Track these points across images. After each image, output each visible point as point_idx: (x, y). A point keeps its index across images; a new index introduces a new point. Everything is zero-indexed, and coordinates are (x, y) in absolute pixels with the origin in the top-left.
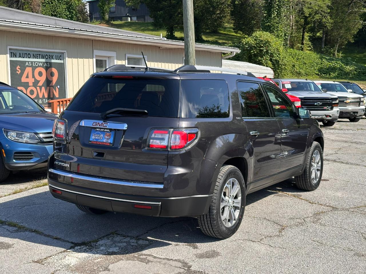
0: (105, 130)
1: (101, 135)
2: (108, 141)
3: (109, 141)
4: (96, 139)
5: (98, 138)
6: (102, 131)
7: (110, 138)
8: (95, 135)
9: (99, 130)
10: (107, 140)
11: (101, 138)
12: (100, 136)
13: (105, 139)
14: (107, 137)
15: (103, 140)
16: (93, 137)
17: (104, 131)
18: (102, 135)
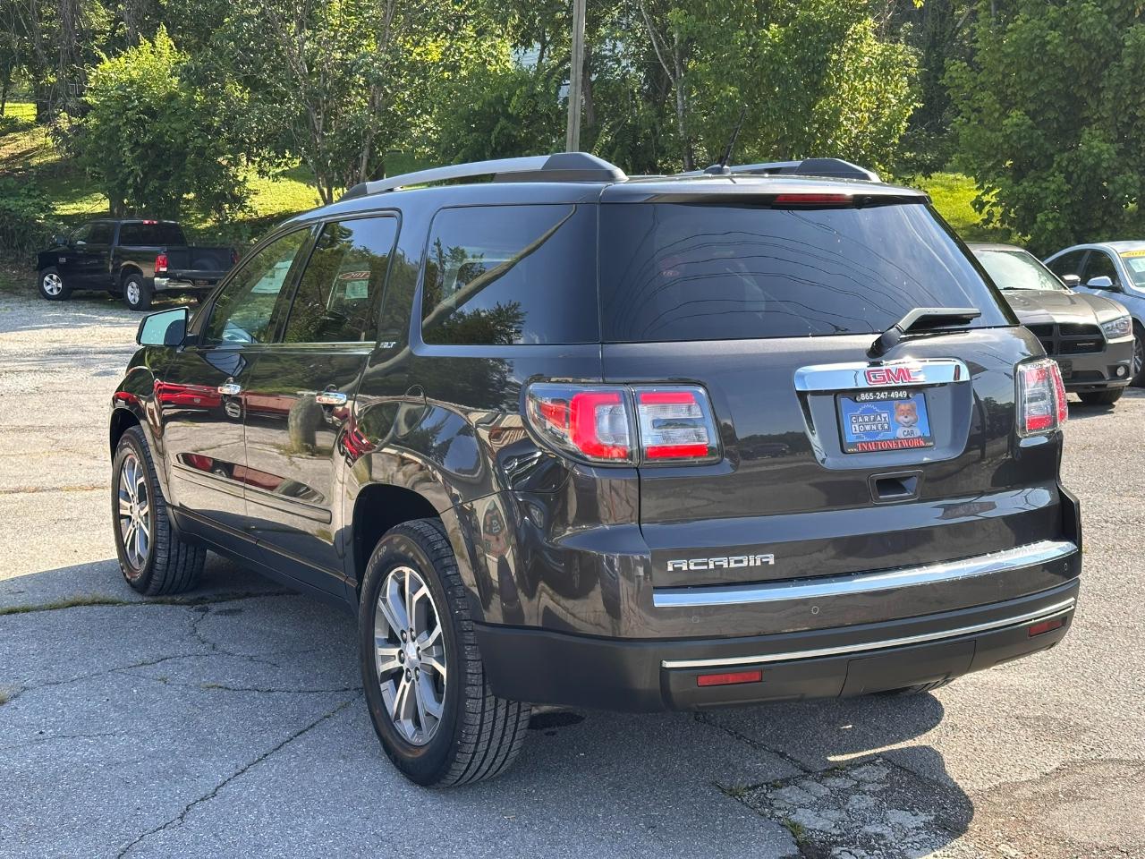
0: (892, 395)
1: (883, 415)
2: (912, 432)
3: (917, 432)
4: (867, 433)
5: (874, 427)
6: (882, 400)
7: (916, 421)
8: (860, 420)
9: (870, 396)
10: (906, 429)
11: (886, 427)
12: (879, 418)
13: (898, 427)
14: (906, 420)
15: (895, 430)
16: (856, 428)
17: (890, 399)
18: (886, 415)
